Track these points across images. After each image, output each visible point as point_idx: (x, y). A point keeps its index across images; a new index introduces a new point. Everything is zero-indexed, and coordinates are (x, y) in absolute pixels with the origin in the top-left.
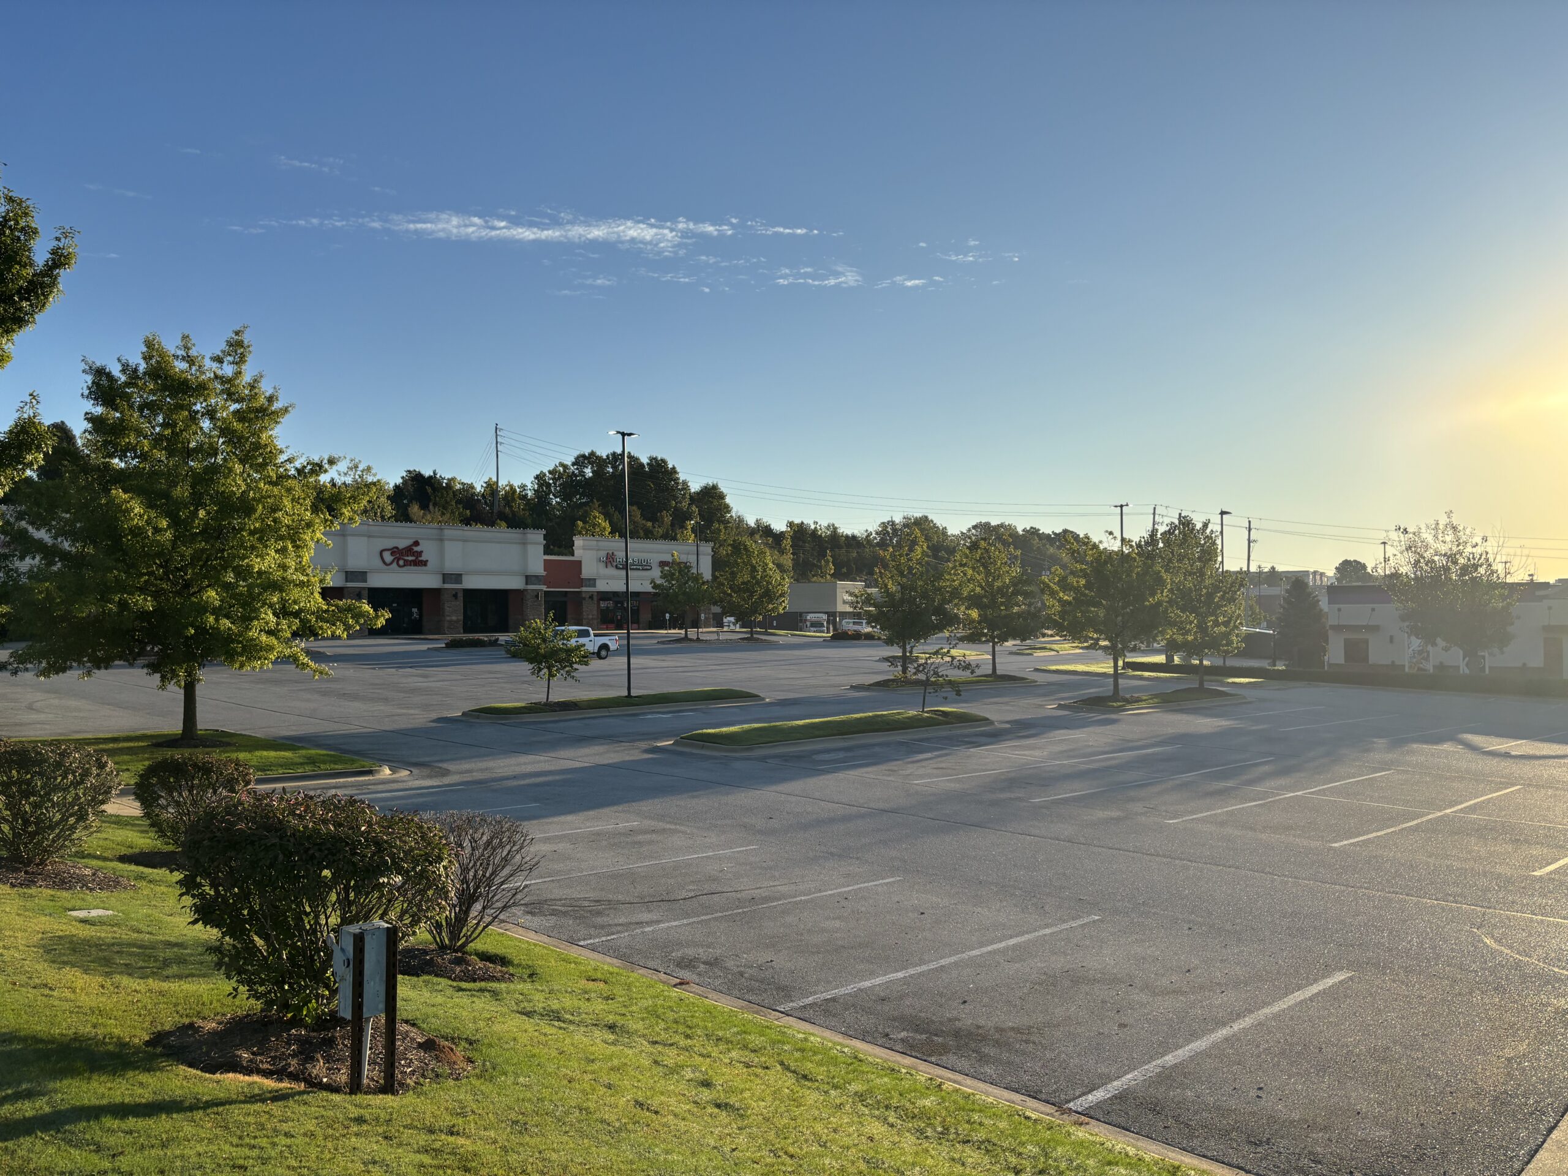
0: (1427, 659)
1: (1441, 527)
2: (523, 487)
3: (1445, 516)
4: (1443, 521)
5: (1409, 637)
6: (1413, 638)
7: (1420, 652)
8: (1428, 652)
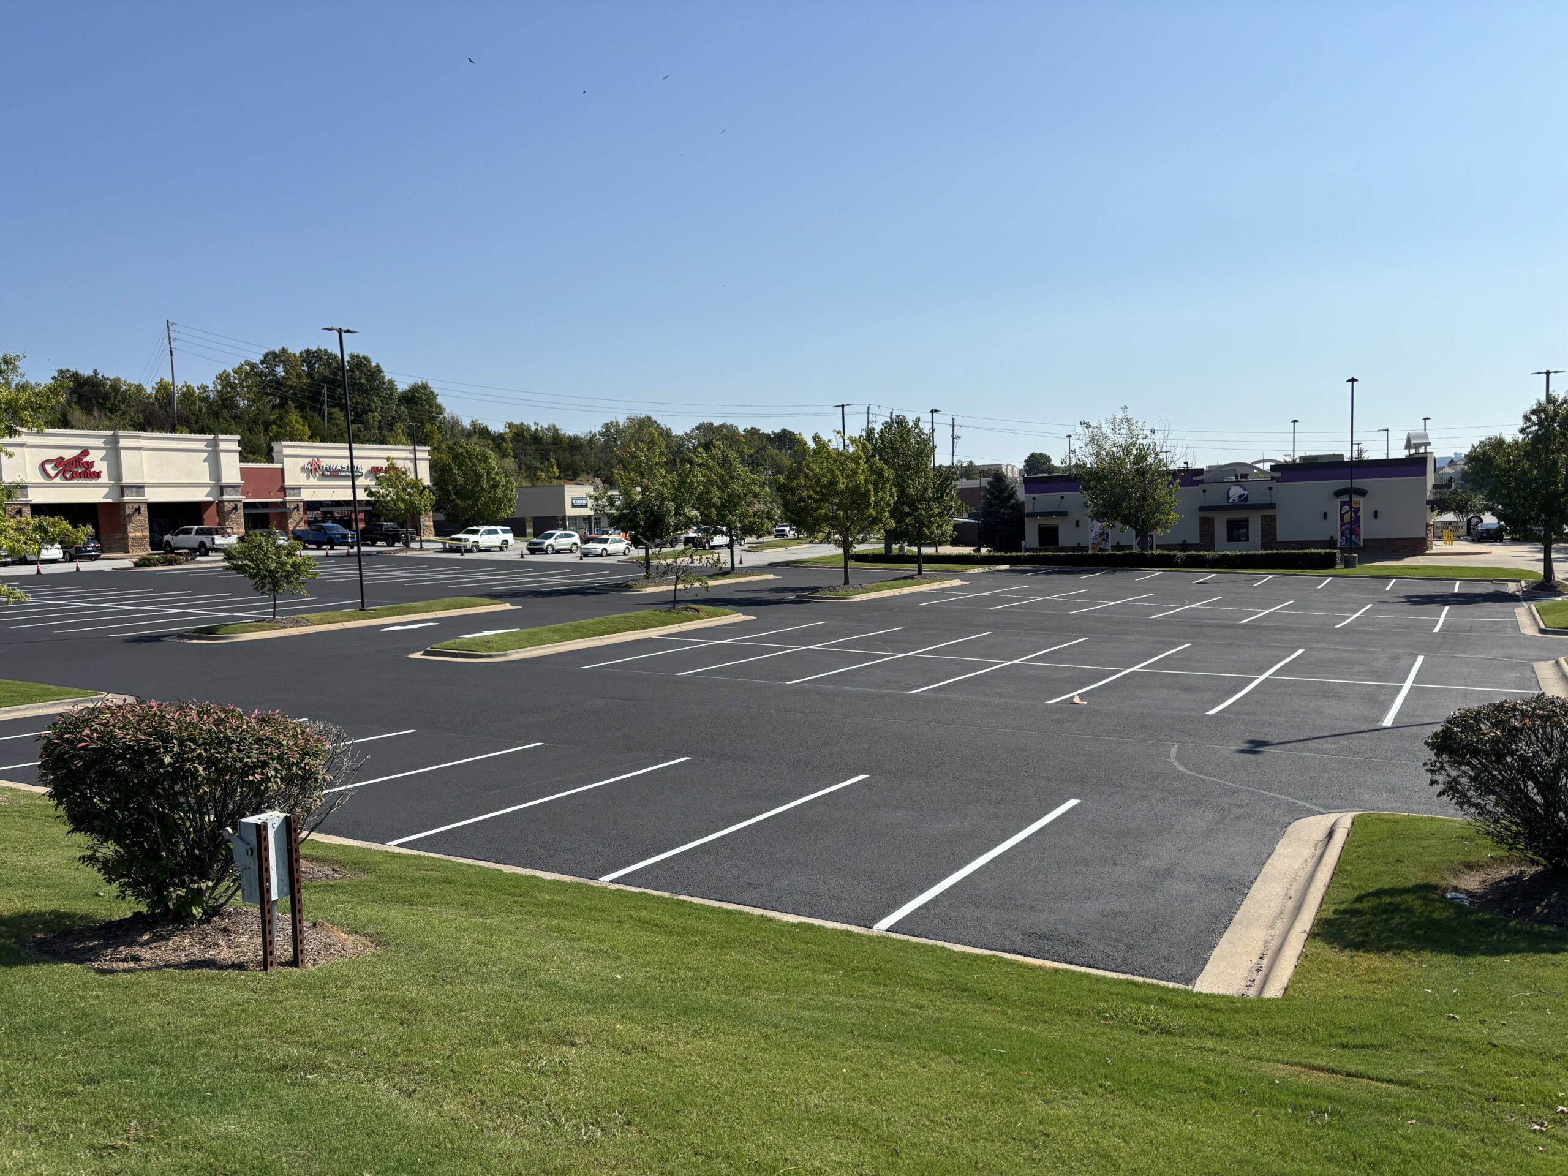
0: (1106, 540)
1: (1118, 421)
2: (204, 388)
3: (1121, 411)
4: (1120, 415)
5: (1092, 521)
6: (1095, 522)
7: (1101, 535)
8: (1107, 534)
